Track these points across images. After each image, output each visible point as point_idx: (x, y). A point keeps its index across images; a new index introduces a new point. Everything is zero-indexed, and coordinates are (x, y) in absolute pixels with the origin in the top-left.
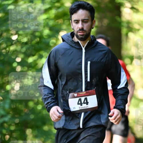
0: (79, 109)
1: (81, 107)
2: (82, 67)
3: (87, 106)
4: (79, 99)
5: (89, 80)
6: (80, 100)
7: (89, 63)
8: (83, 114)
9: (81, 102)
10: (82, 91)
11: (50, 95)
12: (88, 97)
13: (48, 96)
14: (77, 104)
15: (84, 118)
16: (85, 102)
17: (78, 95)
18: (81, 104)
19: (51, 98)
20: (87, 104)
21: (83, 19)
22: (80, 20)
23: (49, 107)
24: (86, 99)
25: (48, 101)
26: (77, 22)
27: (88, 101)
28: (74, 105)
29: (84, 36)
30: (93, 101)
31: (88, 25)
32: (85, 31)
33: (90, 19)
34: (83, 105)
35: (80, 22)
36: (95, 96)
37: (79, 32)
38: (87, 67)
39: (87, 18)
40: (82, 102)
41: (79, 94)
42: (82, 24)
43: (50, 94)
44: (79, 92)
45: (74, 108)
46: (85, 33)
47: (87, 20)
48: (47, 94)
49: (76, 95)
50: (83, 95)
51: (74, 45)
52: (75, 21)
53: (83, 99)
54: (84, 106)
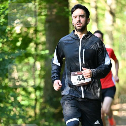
0: (78, 84)
1: (80, 82)
3: (84, 81)
5: (84, 63)
6: (79, 77)
7: (84, 50)
10: (79, 70)
11: (56, 71)
14: (77, 80)
21: (80, 15)
22: (78, 15)
23: (53, 80)
25: (53, 76)
29: (81, 27)
32: (81, 23)
33: (85, 15)
35: (78, 17)
37: (77, 24)
38: (82, 53)
41: (79, 73)
45: (75, 83)
46: (81, 25)
48: (54, 70)
54: (82, 81)
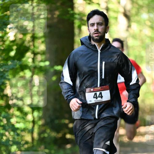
0: (95, 102)
1: (97, 100)
2: (97, 66)
4: (95, 93)
5: (103, 77)
7: (104, 63)
8: (97, 106)
9: (96, 96)
10: (97, 86)
11: (70, 90)
12: (103, 92)
13: (68, 90)
14: (93, 98)
15: (99, 109)
16: (100, 96)
17: (94, 90)
18: (97, 98)
19: (71, 92)
20: (102, 98)
21: (98, 22)
22: (96, 23)
23: (69, 99)
24: (101, 93)
25: (68, 95)
26: (93, 25)
27: (103, 95)
28: (90, 98)
29: (99, 37)
30: (106, 95)
31: (102, 28)
32: (100, 33)
33: (104, 23)
34: (98, 98)
35: (96, 25)
36: (108, 91)
37: (94, 33)
38: (102, 66)
39: (101, 22)
40: (98, 96)
42: (97, 26)
43: (70, 88)
44: (95, 87)
45: (90, 101)
46: (100, 35)
47: (102, 23)
48: (67, 88)
49: (92, 90)
50: (99, 90)
51: (91, 47)
52: (91, 24)
53: (98, 93)
